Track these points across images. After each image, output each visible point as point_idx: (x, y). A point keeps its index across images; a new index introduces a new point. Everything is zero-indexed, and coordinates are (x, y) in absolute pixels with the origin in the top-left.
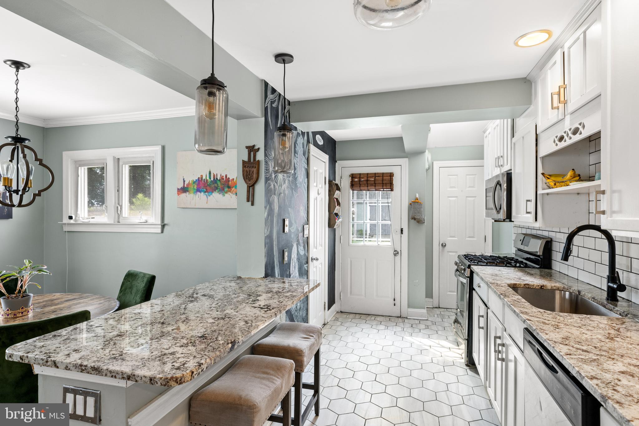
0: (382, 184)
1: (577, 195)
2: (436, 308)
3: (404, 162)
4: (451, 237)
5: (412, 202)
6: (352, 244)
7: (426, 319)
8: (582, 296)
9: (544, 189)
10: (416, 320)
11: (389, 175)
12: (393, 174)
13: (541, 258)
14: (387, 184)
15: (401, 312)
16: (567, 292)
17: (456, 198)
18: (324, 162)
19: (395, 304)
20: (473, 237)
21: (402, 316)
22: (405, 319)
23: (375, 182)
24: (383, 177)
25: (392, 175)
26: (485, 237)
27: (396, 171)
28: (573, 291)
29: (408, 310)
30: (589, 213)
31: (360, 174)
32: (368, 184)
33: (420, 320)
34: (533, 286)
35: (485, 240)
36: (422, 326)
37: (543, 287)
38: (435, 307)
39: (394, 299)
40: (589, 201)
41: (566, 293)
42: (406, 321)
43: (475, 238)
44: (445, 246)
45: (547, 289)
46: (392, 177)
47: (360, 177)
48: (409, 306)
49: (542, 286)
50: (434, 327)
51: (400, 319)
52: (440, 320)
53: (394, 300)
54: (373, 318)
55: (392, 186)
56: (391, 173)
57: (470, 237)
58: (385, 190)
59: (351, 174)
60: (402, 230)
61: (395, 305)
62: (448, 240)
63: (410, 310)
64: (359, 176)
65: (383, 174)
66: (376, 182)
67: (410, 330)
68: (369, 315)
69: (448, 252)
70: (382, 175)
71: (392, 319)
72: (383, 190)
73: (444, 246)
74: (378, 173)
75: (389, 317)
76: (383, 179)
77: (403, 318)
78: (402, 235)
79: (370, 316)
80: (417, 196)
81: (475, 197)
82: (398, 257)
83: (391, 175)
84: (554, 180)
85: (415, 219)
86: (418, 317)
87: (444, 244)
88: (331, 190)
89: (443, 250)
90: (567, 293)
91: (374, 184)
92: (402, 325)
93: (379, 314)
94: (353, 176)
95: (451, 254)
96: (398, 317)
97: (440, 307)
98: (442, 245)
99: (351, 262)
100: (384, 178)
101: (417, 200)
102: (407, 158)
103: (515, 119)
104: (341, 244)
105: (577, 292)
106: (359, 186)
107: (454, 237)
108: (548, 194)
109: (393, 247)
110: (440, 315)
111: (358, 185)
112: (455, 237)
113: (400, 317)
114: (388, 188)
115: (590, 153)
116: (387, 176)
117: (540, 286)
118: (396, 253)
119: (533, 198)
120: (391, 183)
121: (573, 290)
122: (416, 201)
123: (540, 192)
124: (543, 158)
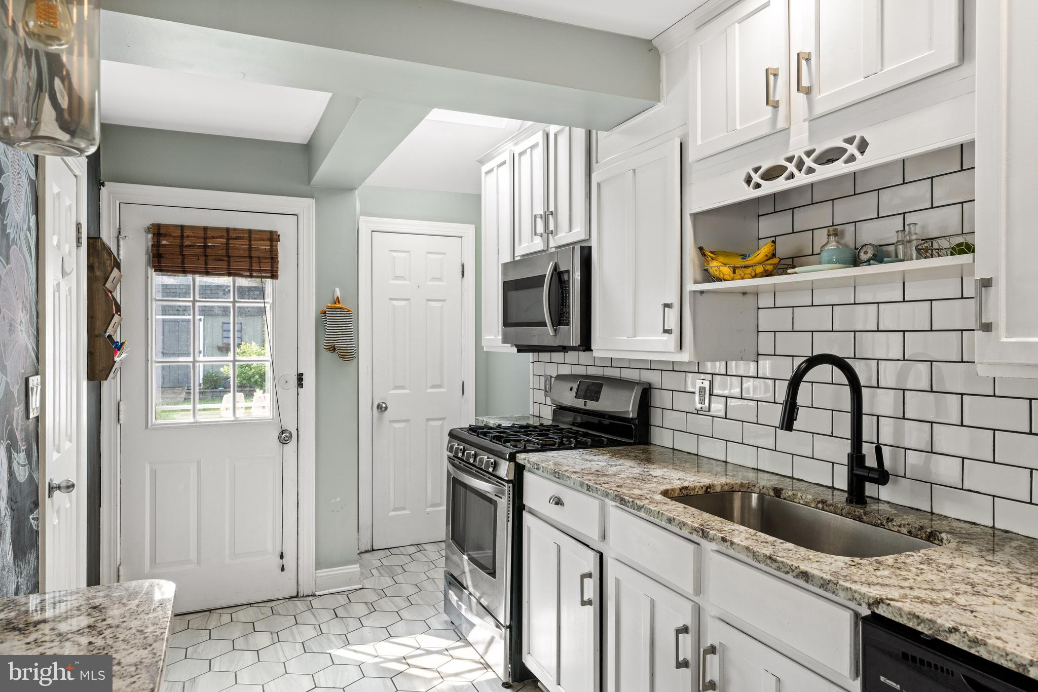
0: (248, 260)
1: (741, 295)
2: (367, 552)
3: (305, 206)
4: (397, 388)
5: (328, 308)
6: (159, 422)
7: (360, 586)
8: (785, 499)
9: (696, 282)
10: (338, 596)
11: (268, 236)
12: (279, 236)
13: (635, 425)
14: (264, 261)
15: (300, 583)
16: (753, 494)
17: (405, 302)
18: (76, 176)
19: (283, 565)
20: (440, 386)
21: (301, 594)
22: (310, 598)
23: (227, 253)
24: (250, 240)
25: (275, 237)
26: (463, 384)
27: (283, 227)
28: (760, 490)
29: (318, 575)
30: (758, 332)
31: (182, 227)
32: (206, 256)
33: (346, 593)
34: (694, 489)
35: (463, 390)
36: (360, 609)
37: (709, 490)
38: (363, 550)
39: (282, 553)
40: (758, 308)
41: (751, 496)
42: (316, 603)
43: (443, 388)
44: (386, 408)
45: (715, 491)
46: (274, 244)
47: (182, 236)
48: (319, 565)
49: (707, 488)
50: (385, 604)
51: (298, 602)
52: (390, 582)
53: (282, 557)
54: (226, 618)
55: (275, 266)
56: (271, 233)
57: (433, 387)
58: (254, 274)
59: (153, 225)
60: (300, 378)
61: (283, 569)
62: (390, 396)
63: (323, 573)
64: (178, 233)
65: (250, 231)
66: (232, 253)
67: (336, 627)
68: (210, 611)
69: (390, 421)
70: (246, 236)
71: (280, 607)
72: (248, 274)
73: (382, 408)
74: (235, 229)
75: (269, 604)
76: (250, 245)
77: (303, 596)
78: (300, 390)
79: (215, 615)
80: (338, 293)
81: (444, 301)
82: (291, 447)
83: (273, 237)
84: (723, 262)
85: (333, 349)
86: (337, 587)
87: (384, 405)
88: (96, 265)
89: (380, 419)
90: (755, 496)
91: (226, 258)
92: (308, 617)
93: (239, 603)
94: (158, 231)
95: (396, 425)
96: (290, 598)
97: (375, 548)
98: (379, 407)
99: (154, 474)
100: (253, 242)
101: (339, 302)
102: (312, 197)
103: (594, 133)
104: (119, 426)
105: (770, 491)
106: (180, 260)
107: (403, 387)
108: (702, 292)
109: (277, 420)
110: (384, 569)
111: (176, 257)
112: (406, 389)
113: (297, 596)
114: (265, 271)
115: (759, 216)
116: (263, 240)
117: (704, 489)
118: (284, 437)
119: (674, 299)
120: (272, 258)
121: (761, 488)
122: (337, 305)
123: (690, 287)
124: (695, 216)
